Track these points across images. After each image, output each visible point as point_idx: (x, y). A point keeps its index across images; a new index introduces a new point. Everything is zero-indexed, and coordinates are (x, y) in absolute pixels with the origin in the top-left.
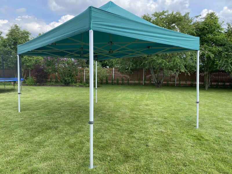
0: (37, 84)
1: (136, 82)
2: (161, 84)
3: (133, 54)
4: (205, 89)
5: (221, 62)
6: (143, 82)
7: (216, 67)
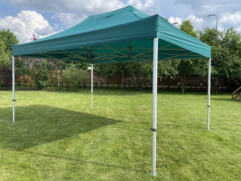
0: (3, 88)
1: (116, 86)
2: (141, 88)
3: (138, 59)
4: (182, 93)
5: (197, 68)
6: (122, 86)
7: (193, 73)
